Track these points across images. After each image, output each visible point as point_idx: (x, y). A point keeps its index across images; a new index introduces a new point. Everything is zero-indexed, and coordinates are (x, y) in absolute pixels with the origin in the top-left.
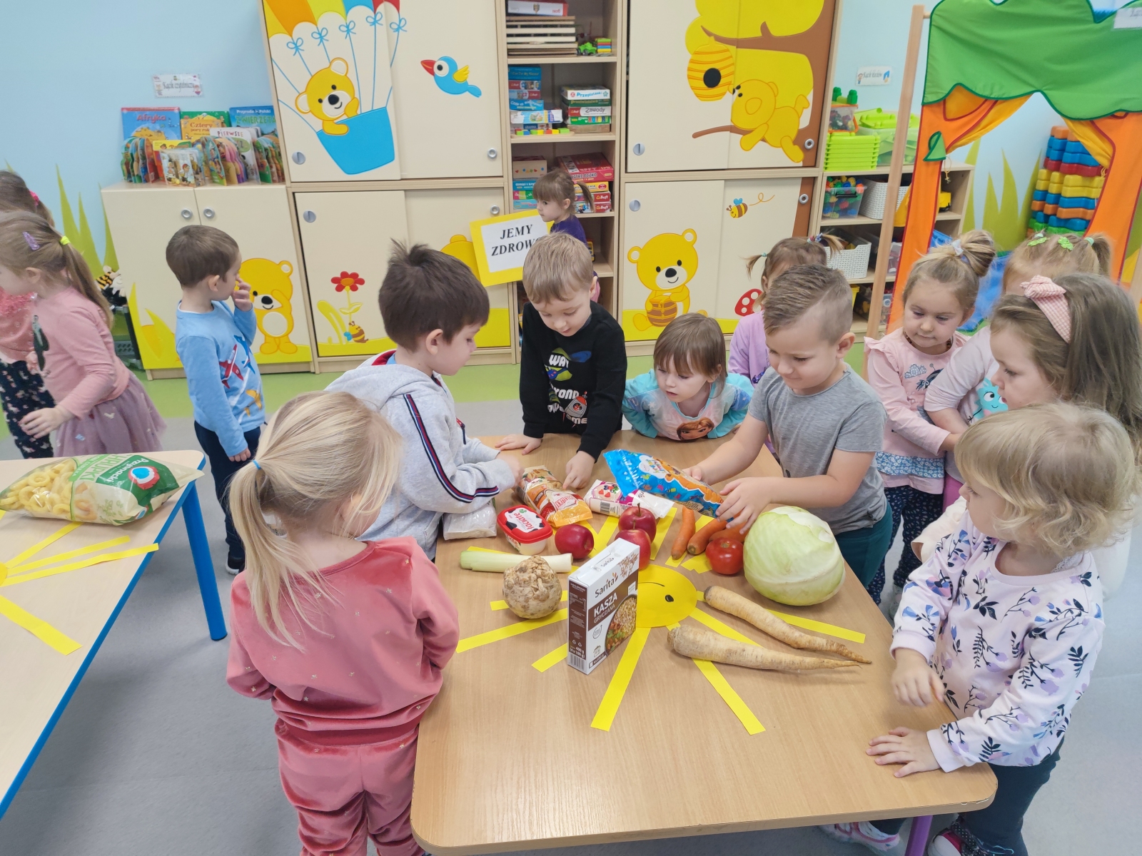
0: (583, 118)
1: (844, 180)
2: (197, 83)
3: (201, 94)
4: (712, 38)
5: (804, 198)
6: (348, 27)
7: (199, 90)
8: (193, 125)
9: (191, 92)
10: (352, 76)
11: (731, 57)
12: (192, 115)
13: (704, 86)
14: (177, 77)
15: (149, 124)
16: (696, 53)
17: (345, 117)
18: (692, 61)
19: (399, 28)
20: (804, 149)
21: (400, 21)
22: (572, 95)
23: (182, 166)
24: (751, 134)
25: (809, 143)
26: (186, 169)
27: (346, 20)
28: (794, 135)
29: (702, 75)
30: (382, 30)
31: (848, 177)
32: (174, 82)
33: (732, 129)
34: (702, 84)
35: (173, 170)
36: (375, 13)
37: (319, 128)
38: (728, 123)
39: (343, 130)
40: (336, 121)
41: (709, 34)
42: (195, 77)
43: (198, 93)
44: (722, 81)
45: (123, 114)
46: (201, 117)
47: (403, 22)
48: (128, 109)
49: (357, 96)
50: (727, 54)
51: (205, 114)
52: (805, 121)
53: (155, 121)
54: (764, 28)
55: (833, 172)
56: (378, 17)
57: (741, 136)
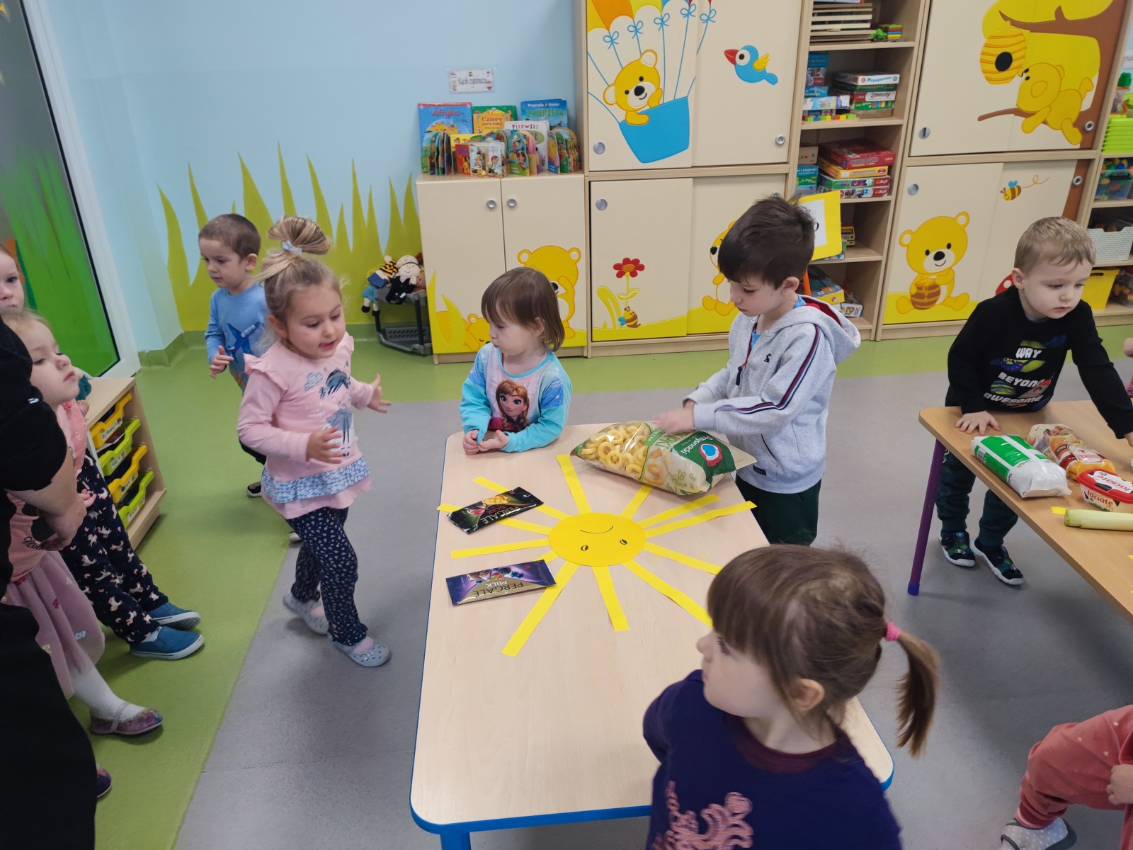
0: (867, 104)
1: (1118, 162)
2: (490, 78)
3: (492, 89)
4: (1008, 22)
5: (1078, 180)
6: (662, 19)
7: (491, 85)
8: (484, 119)
9: (483, 87)
10: (660, 68)
11: (1024, 41)
12: (483, 109)
13: (995, 69)
14: (473, 74)
15: (443, 119)
16: (991, 37)
17: (648, 107)
18: (986, 46)
19: (709, 18)
20: (1083, 131)
21: (710, 12)
22: (863, 80)
23: (490, 158)
24: (1033, 117)
25: (1090, 126)
26: (494, 161)
27: (661, 12)
28: (1074, 117)
29: (994, 59)
30: (694, 21)
31: (1121, 159)
32: (469, 78)
33: (1017, 112)
34: (993, 67)
35: (480, 162)
36: (689, 4)
37: (621, 119)
38: (1013, 106)
39: (644, 119)
40: (638, 112)
41: (1005, 18)
42: (488, 72)
43: (489, 88)
44: (1013, 65)
45: (420, 110)
46: (490, 111)
47: (713, 13)
48: (425, 105)
49: (662, 86)
50: (1021, 38)
51: (494, 108)
52: (1087, 104)
53: (449, 116)
54: (1059, 12)
55: (1110, 153)
56: (693, 8)
57: (1023, 119)
